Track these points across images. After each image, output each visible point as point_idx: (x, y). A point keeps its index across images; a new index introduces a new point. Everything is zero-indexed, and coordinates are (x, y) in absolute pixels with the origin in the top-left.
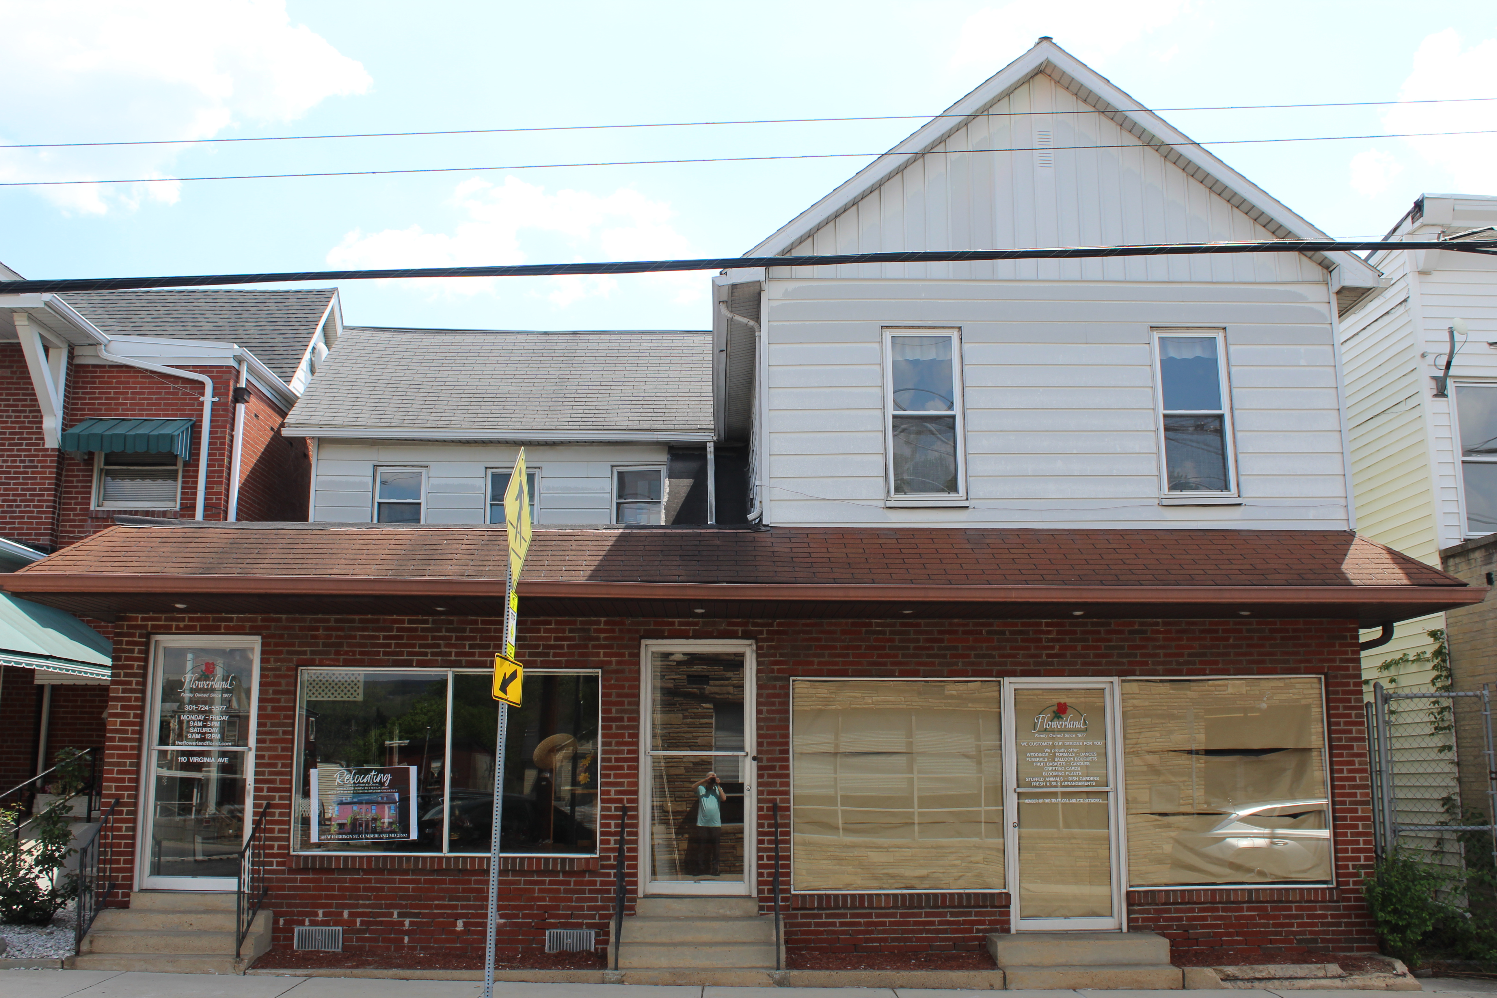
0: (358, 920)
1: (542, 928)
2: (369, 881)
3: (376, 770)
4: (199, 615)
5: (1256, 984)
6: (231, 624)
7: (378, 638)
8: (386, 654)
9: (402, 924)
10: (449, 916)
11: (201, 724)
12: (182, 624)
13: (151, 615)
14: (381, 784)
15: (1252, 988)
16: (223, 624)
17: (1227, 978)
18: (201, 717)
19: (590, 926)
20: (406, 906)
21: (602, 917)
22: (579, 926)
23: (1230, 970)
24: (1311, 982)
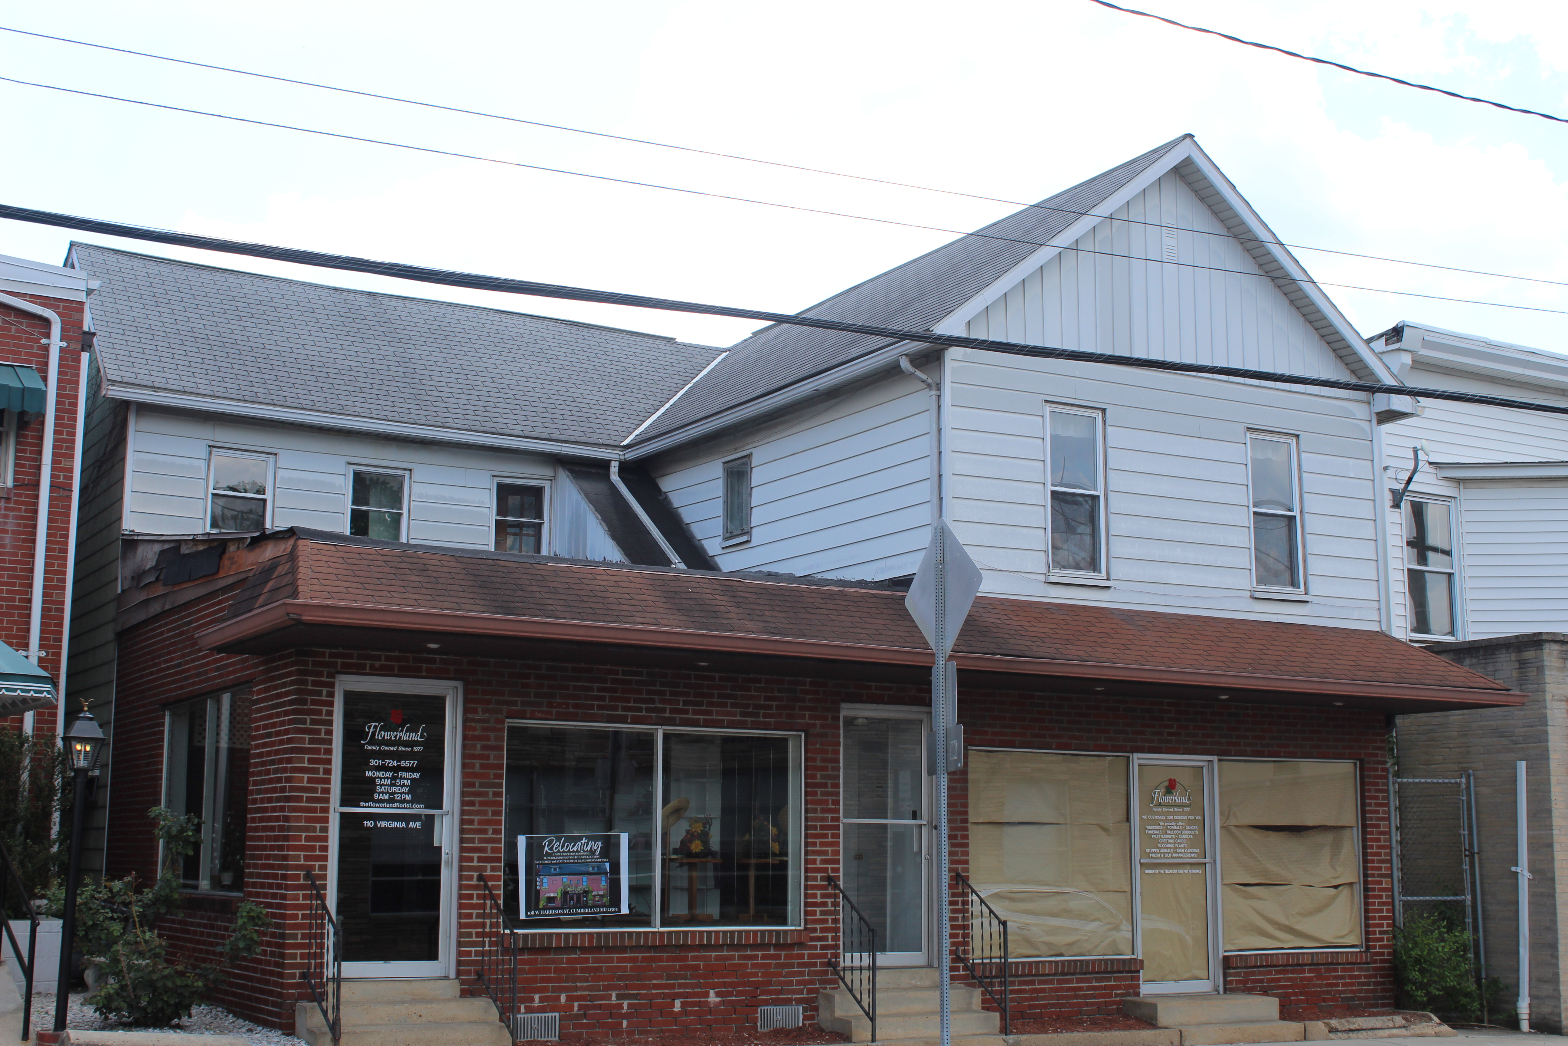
0: (576, 1004)
1: (754, 1005)
2: (587, 960)
3: (587, 837)
4: (397, 654)
5: (1351, 1034)
6: (434, 666)
7: (591, 689)
8: (600, 707)
9: (620, 1006)
10: (666, 996)
11: (388, 782)
12: (377, 664)
13: (341, 650)
14: (592, 852)
15: (1349, 1038)
16: (425, 666)
17: (1333, 1030)
18: (389, 774)
19: (799, 1002)
20: (627, 987)
21: (810, 991)
22: (788, 1002)
23: (1334, 1022)
24: (1387, 1032)
